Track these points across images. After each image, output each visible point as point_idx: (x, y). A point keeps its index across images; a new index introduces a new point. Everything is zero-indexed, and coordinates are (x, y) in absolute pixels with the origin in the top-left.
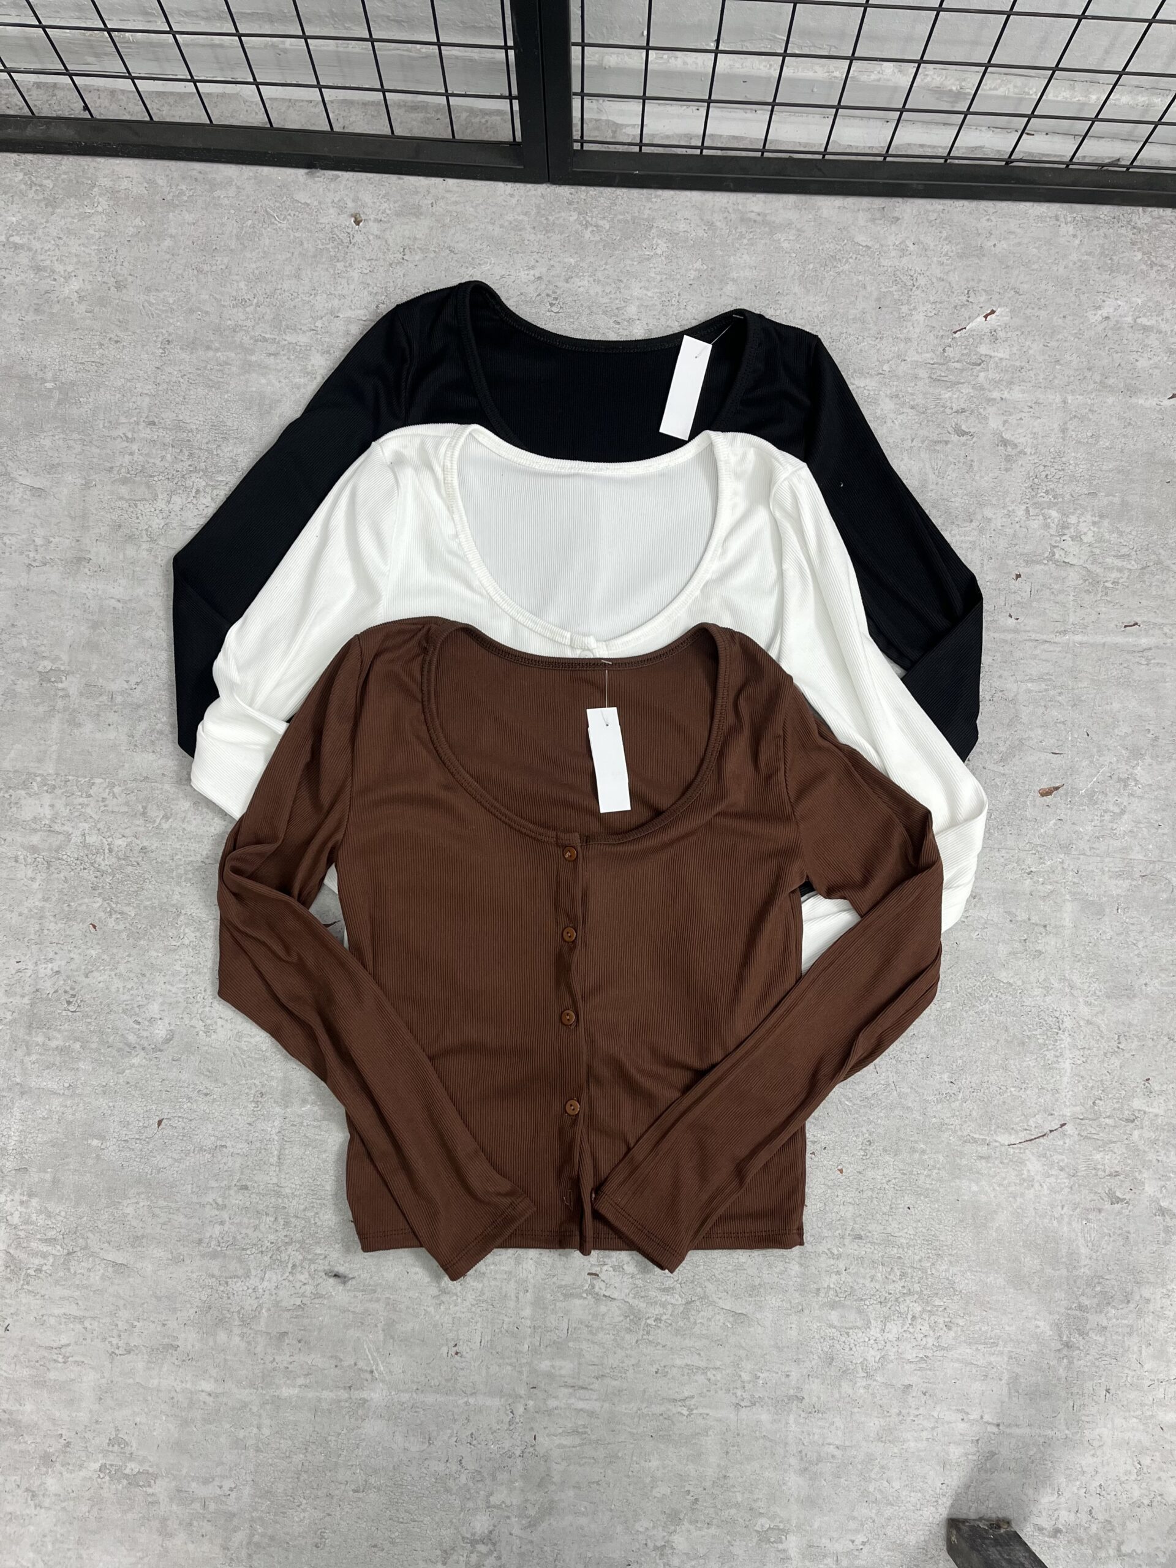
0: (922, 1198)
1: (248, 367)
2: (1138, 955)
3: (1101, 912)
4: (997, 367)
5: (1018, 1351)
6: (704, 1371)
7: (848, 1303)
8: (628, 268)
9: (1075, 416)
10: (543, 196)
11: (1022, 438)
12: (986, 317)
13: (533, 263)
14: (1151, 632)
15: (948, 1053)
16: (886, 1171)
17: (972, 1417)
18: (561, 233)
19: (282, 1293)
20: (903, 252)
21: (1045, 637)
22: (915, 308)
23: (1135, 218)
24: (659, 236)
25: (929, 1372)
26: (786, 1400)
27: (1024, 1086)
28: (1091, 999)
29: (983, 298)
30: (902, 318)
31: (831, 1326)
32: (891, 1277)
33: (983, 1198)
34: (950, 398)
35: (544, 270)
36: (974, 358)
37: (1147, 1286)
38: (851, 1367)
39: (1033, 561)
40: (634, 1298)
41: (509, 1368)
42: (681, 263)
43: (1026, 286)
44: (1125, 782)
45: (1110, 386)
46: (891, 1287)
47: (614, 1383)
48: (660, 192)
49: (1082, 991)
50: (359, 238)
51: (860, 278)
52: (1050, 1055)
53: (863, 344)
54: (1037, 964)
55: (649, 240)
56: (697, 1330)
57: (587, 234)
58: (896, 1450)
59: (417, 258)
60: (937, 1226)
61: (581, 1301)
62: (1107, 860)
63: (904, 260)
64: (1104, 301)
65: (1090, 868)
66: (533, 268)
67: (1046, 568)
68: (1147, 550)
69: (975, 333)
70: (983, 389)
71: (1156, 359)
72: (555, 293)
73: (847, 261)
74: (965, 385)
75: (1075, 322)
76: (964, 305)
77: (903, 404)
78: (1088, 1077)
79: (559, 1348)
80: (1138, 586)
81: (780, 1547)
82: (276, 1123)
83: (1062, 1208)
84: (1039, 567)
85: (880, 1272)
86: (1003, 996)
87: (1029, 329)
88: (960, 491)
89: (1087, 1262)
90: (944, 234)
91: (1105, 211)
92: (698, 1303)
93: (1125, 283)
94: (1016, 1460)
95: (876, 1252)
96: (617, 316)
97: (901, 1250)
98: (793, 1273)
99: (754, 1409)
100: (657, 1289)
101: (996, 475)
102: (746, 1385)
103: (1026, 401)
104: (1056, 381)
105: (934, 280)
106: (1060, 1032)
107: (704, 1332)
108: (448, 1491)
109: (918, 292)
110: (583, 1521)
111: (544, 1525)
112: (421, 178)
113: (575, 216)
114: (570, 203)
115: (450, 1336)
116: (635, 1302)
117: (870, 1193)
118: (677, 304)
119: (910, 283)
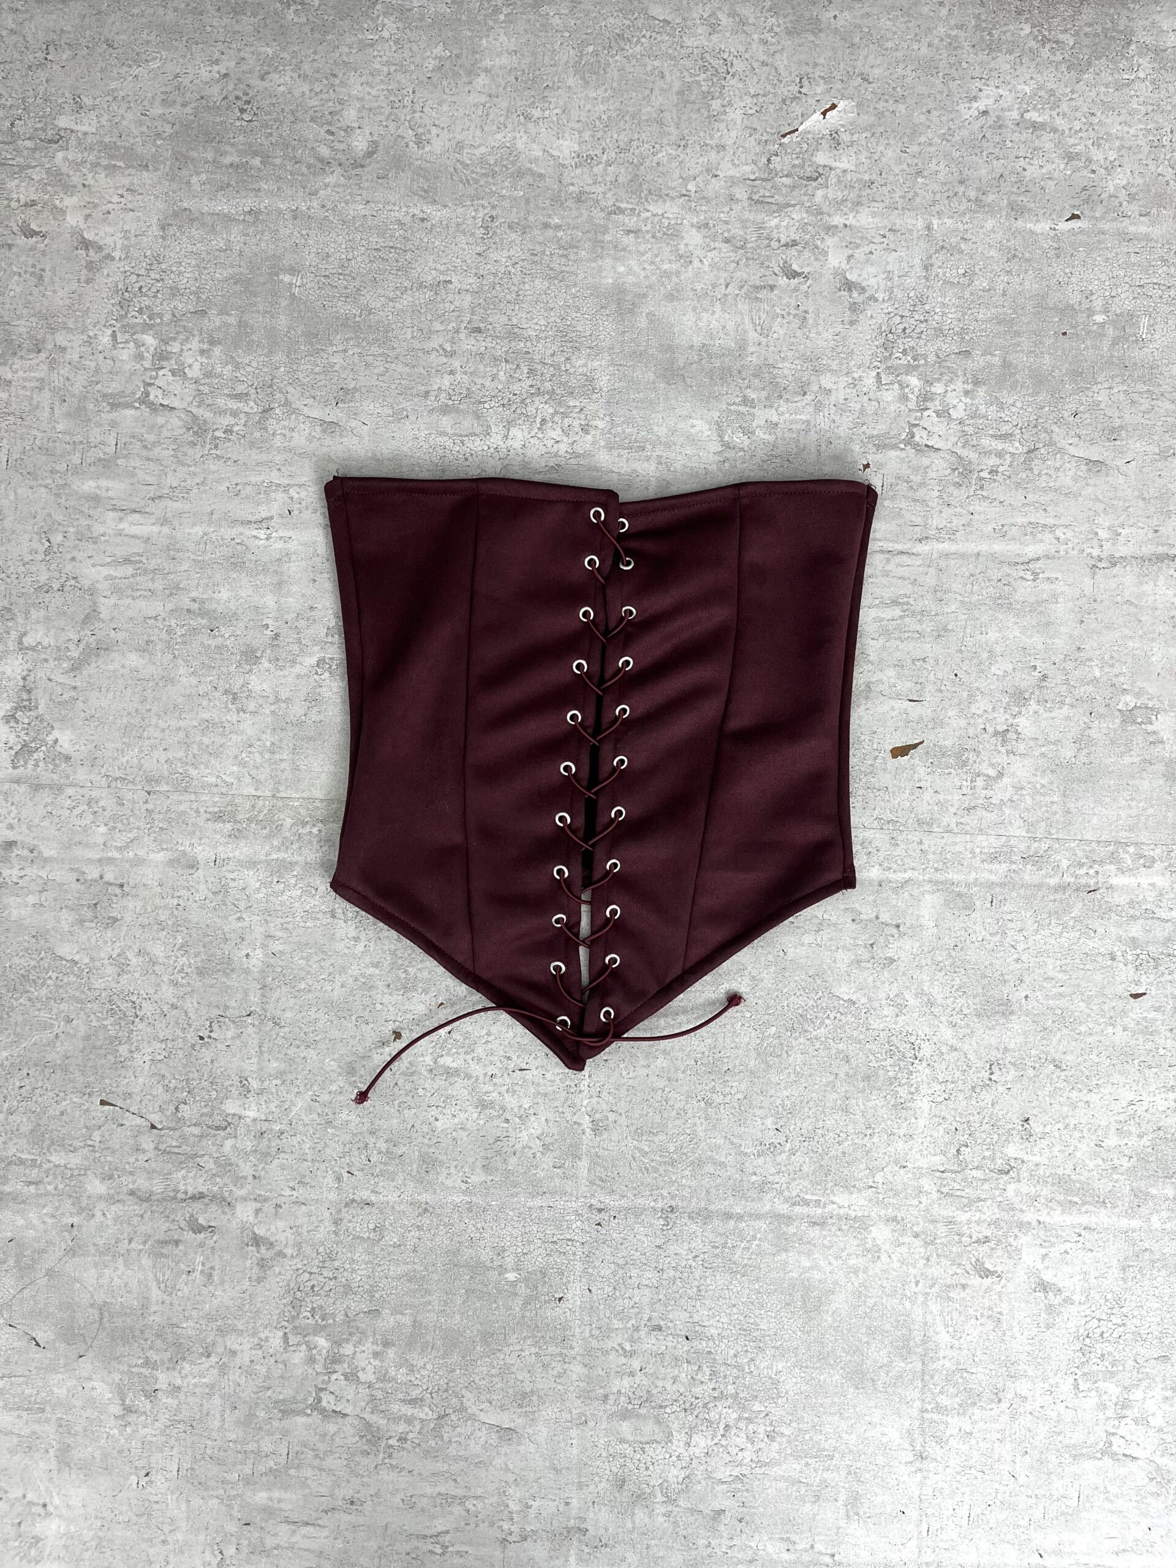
0: (739, 1276)
2: (1017, 960)
3: (970, 907)
4: (839, 181)
5: (859, 1464)
6: (462, 1500)
7: (643, 1411)
8: (345, 58)
9: (943, 247)
11: (870, 277)
12: (824, 114)
14: (1039, 536)
15: (772, 1092)
16: (693, 1245)
17: (799, 1547)
21: (899, 547)
22: (730, 104)
25: (746, 1494)
26: (565, 1533)
27: (869, 1131)
28: (956, 1019)
30: (713, 118)
31: (622, 1441)
32: (699, 1377)
33: (816, 1275)
34: (777, 227)
35: (232, 64)
36: (809, 171)
37: (1024, 1380)
38: (648, 1491)
39: (885, 446)
40: (372, 1413)
41: (215, 1501)
42: (415, 48)
43: (877, 71)
44: (1002, 735)
45: (989, 205)
46: (698, 1390)
47: (347, 1518)
49: (945, 1007)
52: (903, 1092)
53: (660, 155)
54: (886, 974)
55: (372, 19)
56: (452, 1451)
60: (757, 1312)
62: (980, 838)
63: (715, 38)
64: (980, 90)
65: (958, 848)
67: (903, 454)
68: (1036, 426)
69: (810, 136)
70: (822, 213)
71: (1050, 167)
72: (247, 94)
73: (638, 41)
74: (797, 207)
75: (944, 118)
76: (795, 98)
77: (714, 238)
78: (951, 1119)
80: (1024, 476)
83: (917, 1283)
84: (893, 454)
85: (684, 1373)
86: (843, 1017)
87: (882, 129)
88: (790, 354)
89: (949, 1353)
92: (453, 1417)
95: (680, 1346)
96: (330, 124)
97: (711, 1343)
98: (574, 1377)
100: (403, 1401)
101: (837, 330)
102: (515, 1516)
103: (878, 228)
104: (918, 200)
105: (755, 65)
106: (916, 1061)
107: (462, 1453)
109: (732, 82)
116: (374, 1419)
117: (672, 1273)
118: (409, 104)
119: (723, 70)
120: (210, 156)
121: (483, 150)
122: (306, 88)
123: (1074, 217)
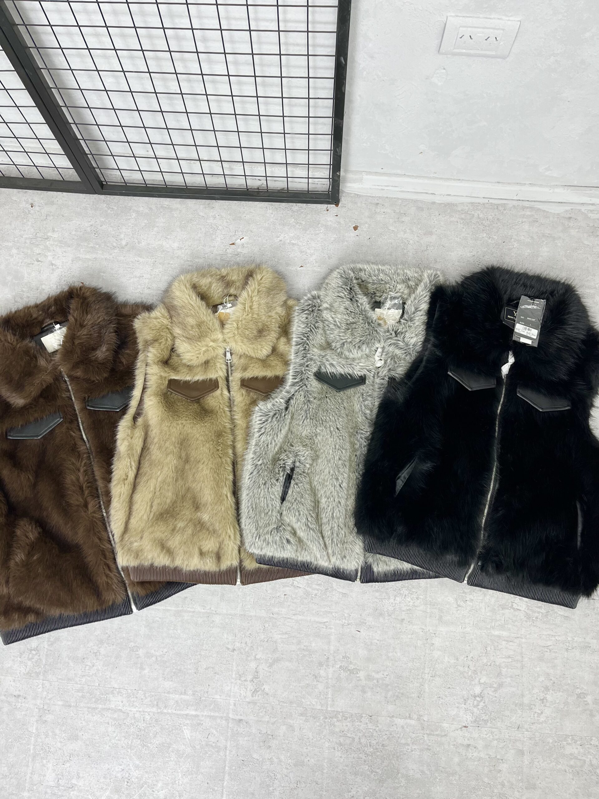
4: (243, 256)
8: (122, 222)
10: (95, 199)
12: (240, 240)
13: (90, 220)
18: (100, 211)
20: (215, 218)
22: (217, 236)
23: (293, 208)
24: (133, 212)
29: (241, 233)
30: (213, 240)
35: (94, 223)
36: (235, 253)
42: (140, 221)
43: (255, 230)
45: (280, 263)
48: (135, 197)
50: (32, 212)
51: (200, 226)
53: (198, 248)
55: (130, 213)
57: (109, 211)
58: (180, 619)
59: (51, 218)
63: (215, 221)
64: (280, 235)
66: (90, 222)
69: (236, 245)
71: (296, 254)
73: (196, 221)
74: (232, 262)
75: (270, 242)
76: (233, 236)
81: (137, 653)
87: (254, 244)
90: (229, 212)
91: (283, 205)
93: (287, 229)
94: (221, 623)
96: (117, 238)
105: (224, 227)
109: (218, 231)
110: (70, 643)
112: (55, 192)
113: (105, 205)
114: (104, 201)
118: (137, 234)
119: (216, 228)
120: (86, 244)
121: (154, 245)
122: (112, 229)
123: (302, 266)
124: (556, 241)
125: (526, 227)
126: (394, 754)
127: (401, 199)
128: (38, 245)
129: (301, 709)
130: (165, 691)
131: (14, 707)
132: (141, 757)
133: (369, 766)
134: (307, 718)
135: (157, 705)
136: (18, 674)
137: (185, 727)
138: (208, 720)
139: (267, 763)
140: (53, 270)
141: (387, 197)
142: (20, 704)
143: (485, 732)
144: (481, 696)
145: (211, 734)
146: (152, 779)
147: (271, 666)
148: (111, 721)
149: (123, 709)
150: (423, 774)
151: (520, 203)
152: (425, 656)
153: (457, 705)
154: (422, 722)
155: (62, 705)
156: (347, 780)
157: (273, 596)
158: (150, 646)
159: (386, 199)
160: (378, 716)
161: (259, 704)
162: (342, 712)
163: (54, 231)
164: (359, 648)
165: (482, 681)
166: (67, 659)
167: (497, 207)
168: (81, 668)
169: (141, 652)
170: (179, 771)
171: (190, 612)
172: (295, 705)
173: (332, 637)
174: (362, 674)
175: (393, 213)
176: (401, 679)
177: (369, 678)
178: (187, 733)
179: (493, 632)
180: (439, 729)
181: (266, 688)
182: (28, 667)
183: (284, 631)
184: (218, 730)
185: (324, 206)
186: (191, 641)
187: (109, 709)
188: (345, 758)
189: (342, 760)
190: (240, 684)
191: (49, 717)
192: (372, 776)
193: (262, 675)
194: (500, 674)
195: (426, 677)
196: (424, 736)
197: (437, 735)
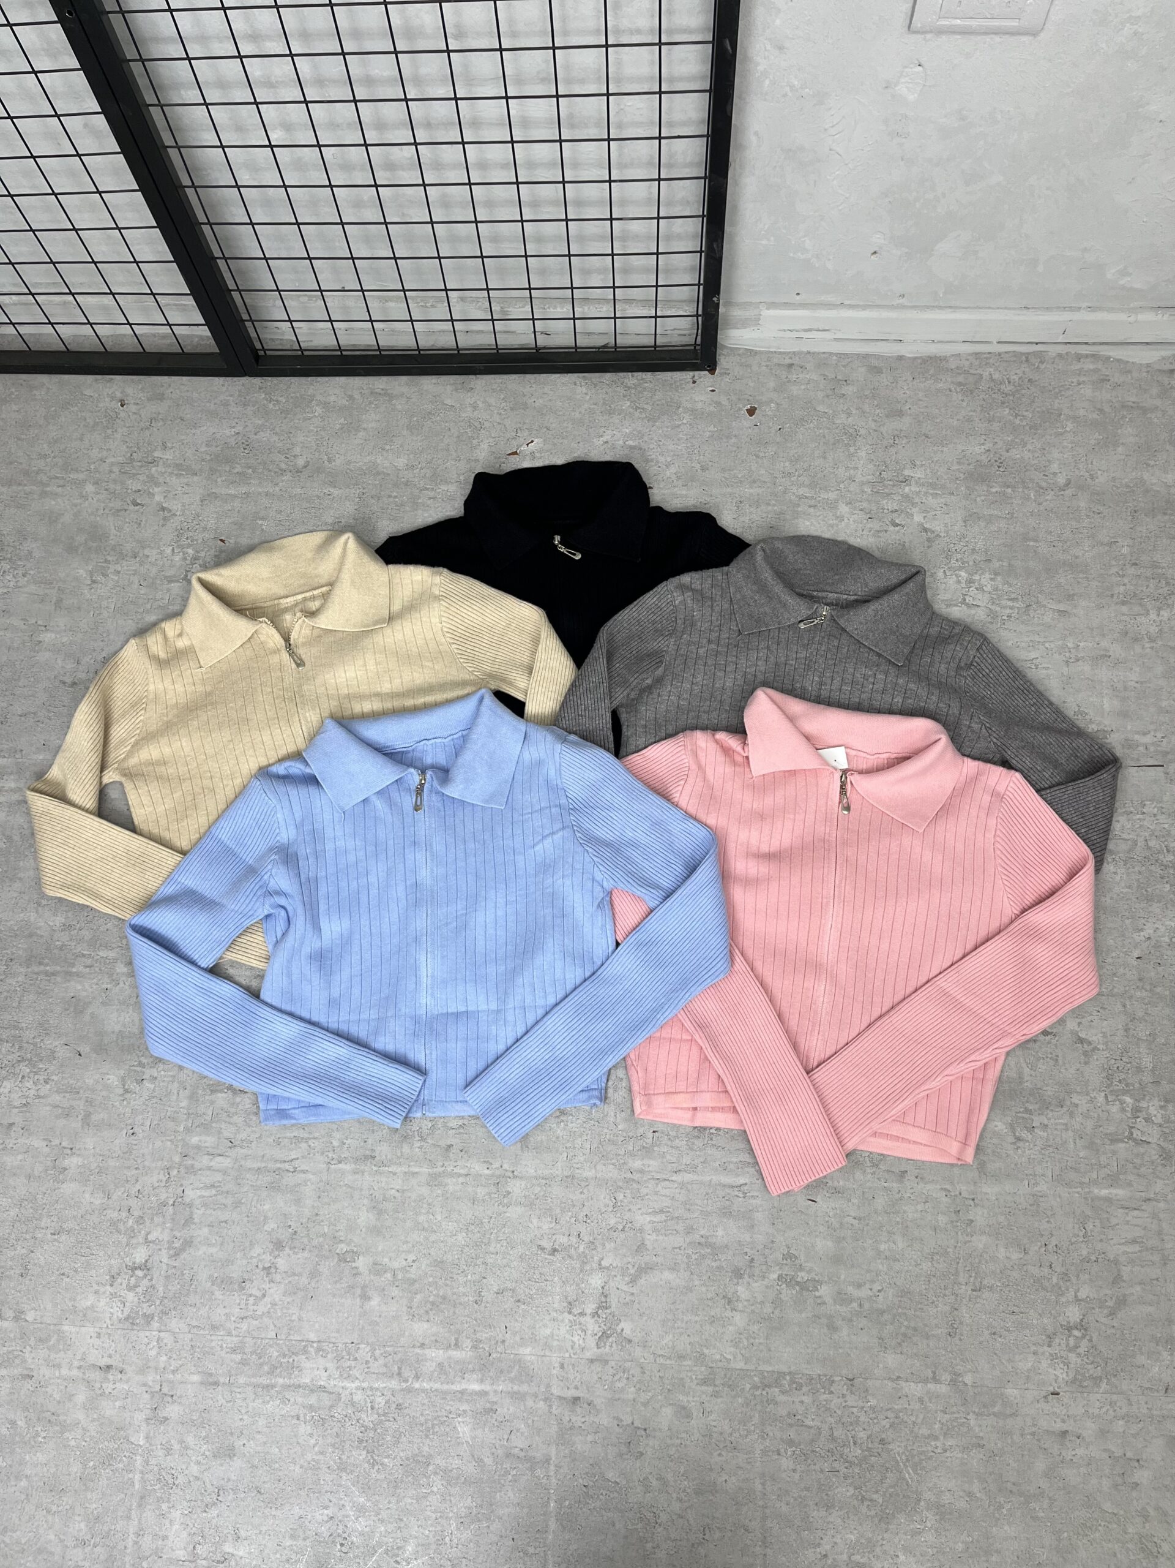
1: (44, 494)
10: (243, 385)
13: (233, 425)
18: (254, 406)
19: (14, 1096)
20: (475, 407)
23: (626, 381)
24: (317, 405)
29: (526, 433)
48: (319, 379)
50: (122, 415)
51: (447, 425)
57: (271, 406)
58: (439, 1192)
59: (160, 424)
61: (223, 1095)
66: (234, 427)
79: (206, 1128)
81: (354, 1265)
82: (20, 979)
90: (502, 396)
91: (608, 377)
93: (617, 421)
94: (525, 1197)
99: (340, 1166)
108: (119, 1232)
110: (212, 1250)
111: (184, 1256)
112: (166, 377)
113: (263, 396)
114: (260, 388)
115: (129, 1122)
124: (1149, 415)
125: (1087, 391)
126: (907, 1460)
127: (836, 354)
128: (135, 475)
129: (703, 1369)
130: (416, 1343)
131: (99, 1392)
132: (369, 1488)
133: (856, 1488)
134: (717, 1389)
135: (399, 1374)
136: (108, 1322)
137: (459, 1419)
138: (508, 1400)
139: (638, 1490)
140: (165, 519)
141: (809, 353)
142: (111, 1386)
143: (1098, 1403)
144: (1082, 1326)
145: (515, 1431)
146: (393, 1535)
147: (633, 1281)
148: (305, 1411)
149: (327, 1385)
150: (971, 1500)
151: (1073, 349)
152: (955, 1247)
153: (1033, 1348)
154: (962, 1387)
155: (202, 1383)
156: (811, 1519)
157: (631, 1134)
158: (380, 1249)
159: (808, 356)
160: (866, 1379)
161: (613, 1363)
162: (790, 1373)
163: (165, 447)
164: (817, 1236)
165: (1082, 1295)
166: (209, 1284)
167: (1027, 358)
168: (238, 1301)
169: (362, 1263)
170: (451, 1515)
171: (460, 1175)
172: (689, 1363)
173: (759, 1216)
174: (824, 1291)
175: (823, 381)
176: (910, 1299)
177: (842, 1298)
178: (464, 1430)
179: (1096, 1191)
180: (1000, 1401)
181: (627, 1327)
182: (127, 1304)
183: (656, 1207)
184: (530, 1422)
185: (688, 375)
186: (464, 1234)
187: (299, 1386)
188: (803, 1472)
189: (797, 1476)
190: (570, 1321)
191: (172, 1411)
192: (864, 1509)
193: (616, 1300)
194: (1117, 1279)
195: (962, 1291)
196: (968, 1417)
197: (995, 1414)
